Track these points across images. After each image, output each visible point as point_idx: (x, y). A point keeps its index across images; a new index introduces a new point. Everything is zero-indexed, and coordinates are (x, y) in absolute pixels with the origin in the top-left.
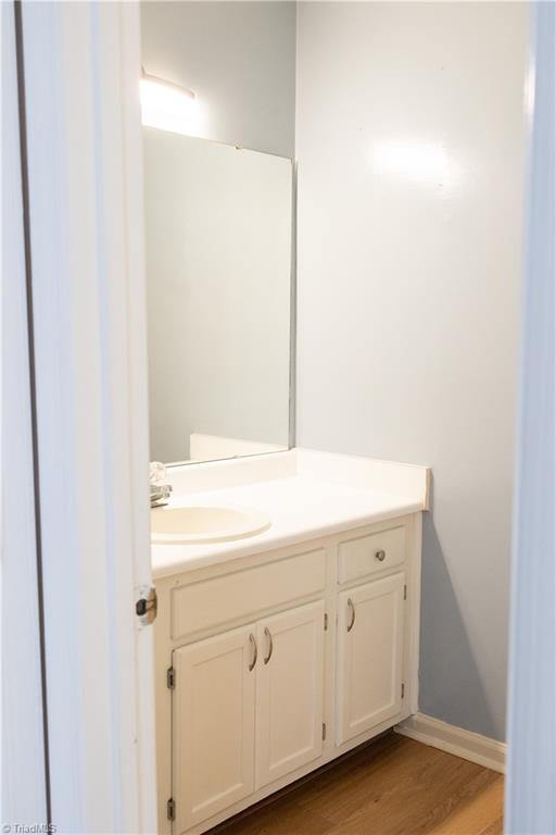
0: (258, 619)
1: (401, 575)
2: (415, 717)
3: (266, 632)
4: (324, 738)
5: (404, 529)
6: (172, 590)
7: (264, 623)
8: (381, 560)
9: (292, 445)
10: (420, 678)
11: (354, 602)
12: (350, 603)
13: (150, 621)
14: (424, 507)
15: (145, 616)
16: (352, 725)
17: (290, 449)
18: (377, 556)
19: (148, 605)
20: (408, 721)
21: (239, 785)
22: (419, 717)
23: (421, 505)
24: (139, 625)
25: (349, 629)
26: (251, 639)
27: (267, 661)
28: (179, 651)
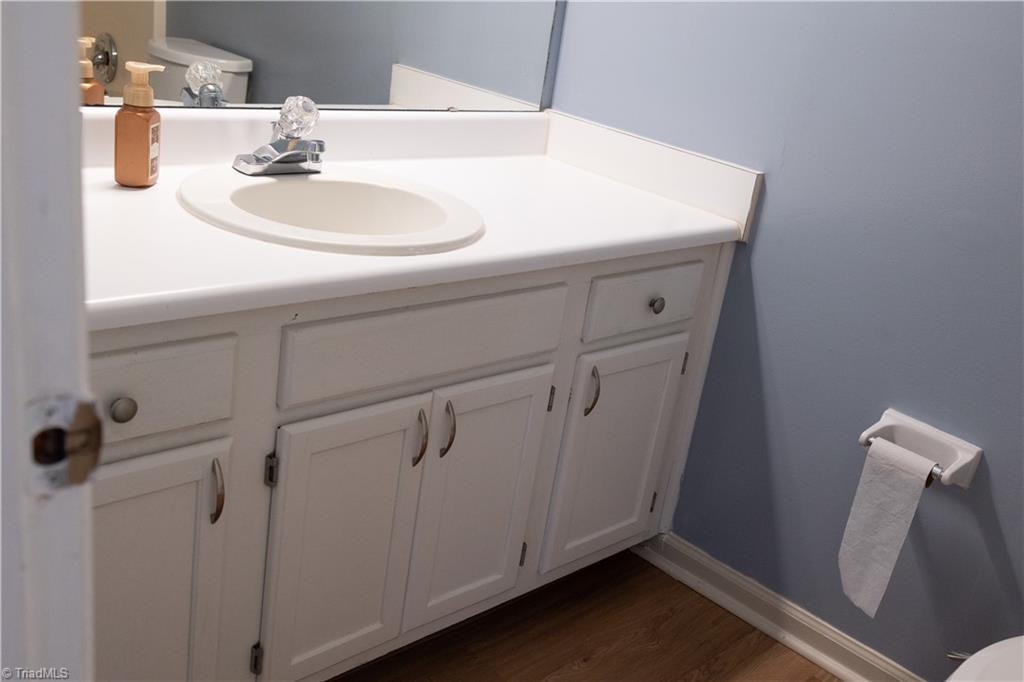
0: (437, 387)
1: (684, 337)
2: (665, 538)
3: (449, 408)
4: (522, 563)
5: (701, 265)
6: (285, 329)
7: (445, 394)
8: (657, 312)
9: (546, 104)
10: (683, 484)
11: (601, 373)
12: (594, 373)
13: (77, 477)
14: (742, 235)
15: (61, 467)
16: (568, 546)
17: (542, 109)
18: (652, 304)
19: (71, 443)
20: (654, 542)
21: (377, 626)
22: (669, 537)
23: (735, 232)
24: (43, 488)
25: (587, 412)
26: (421, 417)
27: (444, 452)
28: (289, 429)
